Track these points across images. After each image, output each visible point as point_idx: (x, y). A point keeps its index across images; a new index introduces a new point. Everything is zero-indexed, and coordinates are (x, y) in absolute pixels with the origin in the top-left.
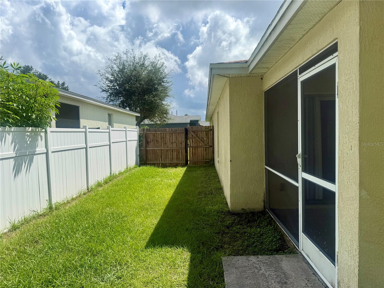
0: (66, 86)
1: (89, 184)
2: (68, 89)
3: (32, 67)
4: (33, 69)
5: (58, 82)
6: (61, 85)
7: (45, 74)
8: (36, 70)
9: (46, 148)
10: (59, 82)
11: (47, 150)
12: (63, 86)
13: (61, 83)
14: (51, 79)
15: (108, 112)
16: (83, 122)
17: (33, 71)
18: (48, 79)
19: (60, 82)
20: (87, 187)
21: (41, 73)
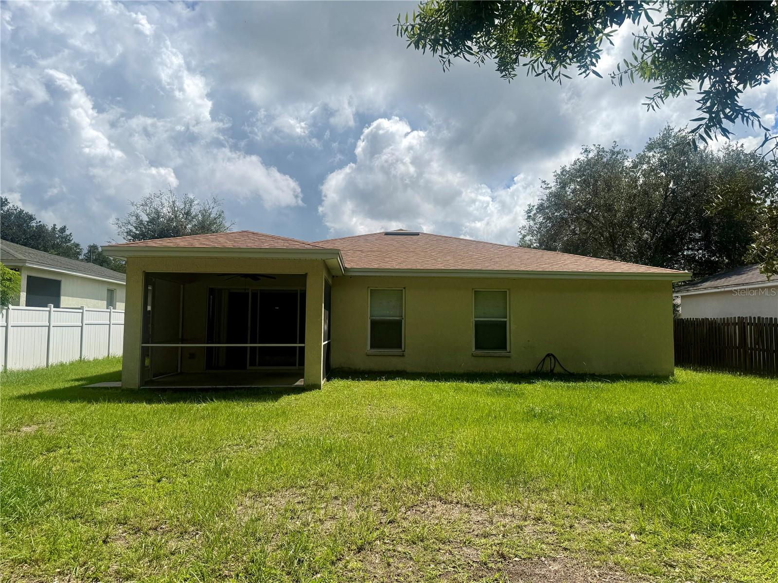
0: (67, 232)
1: (50, 362)
2: (71, 239)
3: (7, 200)
4: (9, 203)
5: (53, 226)
6: (59, 232)
7: (30, 213)
8: (13, 206)
9: (6, 322)
10: (55, 225)
11: (7, 324)
12: (63, 233)
13: (58, 227)
14: (40, 222)
15: (108, 287)
16: (65, 300)
17: (8, 206)
18: (35, 221)
19: (56, 227)
20: (47, 364)
21: (23, 211)
